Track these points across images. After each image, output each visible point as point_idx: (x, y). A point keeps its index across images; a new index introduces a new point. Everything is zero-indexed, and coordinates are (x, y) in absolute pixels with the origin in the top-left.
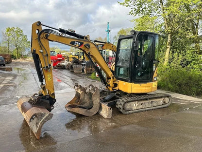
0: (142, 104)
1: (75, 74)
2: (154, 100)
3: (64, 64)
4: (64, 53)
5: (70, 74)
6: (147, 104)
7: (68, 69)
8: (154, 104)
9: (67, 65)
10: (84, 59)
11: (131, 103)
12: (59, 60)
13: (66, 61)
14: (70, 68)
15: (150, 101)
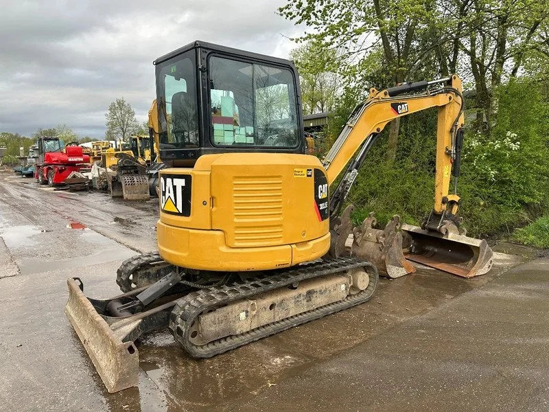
0: (272, 307)
1: (130, 202)
2: (316, 287)
3: (90, 176)
4: (89, 145)
5: (111, 206)
6: (291, 305)
7: (104, 190)
8: (319, 300)
9: (100, 178)
10: (153, 159)
11: (229, 308)
12: (73, 163)
13: (95, 167)
14: (110, 187)
15: (303, 291)
